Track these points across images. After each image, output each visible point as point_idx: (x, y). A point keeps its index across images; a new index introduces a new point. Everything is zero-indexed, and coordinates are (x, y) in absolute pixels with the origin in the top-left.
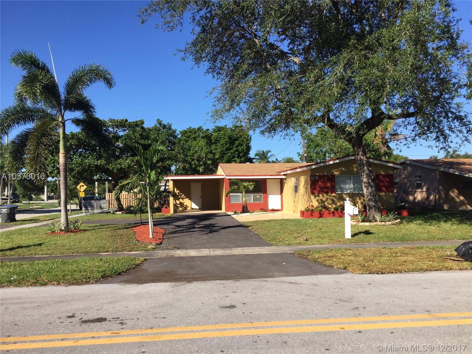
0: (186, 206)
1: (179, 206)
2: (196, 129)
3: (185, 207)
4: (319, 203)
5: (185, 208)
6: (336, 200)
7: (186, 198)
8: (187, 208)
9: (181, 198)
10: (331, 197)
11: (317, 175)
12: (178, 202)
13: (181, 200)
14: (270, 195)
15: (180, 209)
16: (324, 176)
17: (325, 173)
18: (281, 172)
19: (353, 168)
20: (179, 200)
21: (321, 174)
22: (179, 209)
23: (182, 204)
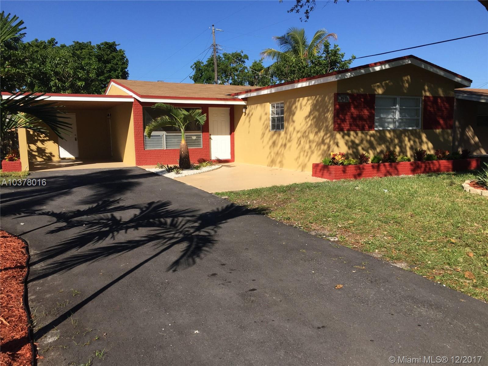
0: (51, 153)
1: (36, 154)
2: (46, 42)
3: (48, 157)
4: (349, 148)
5: (50, 158)
6: (375, 143)
7: (49, 140)
8: (53, 158)
9: (38, 140)
10: (368, 137)
11: (348, 94)
12: (33, 147)
13: (39, 144)
14: (214, 134)
15: (39, 159)
16: (360, 95)
17: (362, 90)
18: (238, 94)
19: (403, 81)
20: (35, 145)
21: (355, 91)
22: (36, 159)
23: (41, 151)
